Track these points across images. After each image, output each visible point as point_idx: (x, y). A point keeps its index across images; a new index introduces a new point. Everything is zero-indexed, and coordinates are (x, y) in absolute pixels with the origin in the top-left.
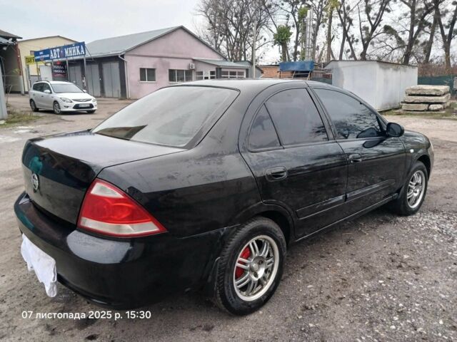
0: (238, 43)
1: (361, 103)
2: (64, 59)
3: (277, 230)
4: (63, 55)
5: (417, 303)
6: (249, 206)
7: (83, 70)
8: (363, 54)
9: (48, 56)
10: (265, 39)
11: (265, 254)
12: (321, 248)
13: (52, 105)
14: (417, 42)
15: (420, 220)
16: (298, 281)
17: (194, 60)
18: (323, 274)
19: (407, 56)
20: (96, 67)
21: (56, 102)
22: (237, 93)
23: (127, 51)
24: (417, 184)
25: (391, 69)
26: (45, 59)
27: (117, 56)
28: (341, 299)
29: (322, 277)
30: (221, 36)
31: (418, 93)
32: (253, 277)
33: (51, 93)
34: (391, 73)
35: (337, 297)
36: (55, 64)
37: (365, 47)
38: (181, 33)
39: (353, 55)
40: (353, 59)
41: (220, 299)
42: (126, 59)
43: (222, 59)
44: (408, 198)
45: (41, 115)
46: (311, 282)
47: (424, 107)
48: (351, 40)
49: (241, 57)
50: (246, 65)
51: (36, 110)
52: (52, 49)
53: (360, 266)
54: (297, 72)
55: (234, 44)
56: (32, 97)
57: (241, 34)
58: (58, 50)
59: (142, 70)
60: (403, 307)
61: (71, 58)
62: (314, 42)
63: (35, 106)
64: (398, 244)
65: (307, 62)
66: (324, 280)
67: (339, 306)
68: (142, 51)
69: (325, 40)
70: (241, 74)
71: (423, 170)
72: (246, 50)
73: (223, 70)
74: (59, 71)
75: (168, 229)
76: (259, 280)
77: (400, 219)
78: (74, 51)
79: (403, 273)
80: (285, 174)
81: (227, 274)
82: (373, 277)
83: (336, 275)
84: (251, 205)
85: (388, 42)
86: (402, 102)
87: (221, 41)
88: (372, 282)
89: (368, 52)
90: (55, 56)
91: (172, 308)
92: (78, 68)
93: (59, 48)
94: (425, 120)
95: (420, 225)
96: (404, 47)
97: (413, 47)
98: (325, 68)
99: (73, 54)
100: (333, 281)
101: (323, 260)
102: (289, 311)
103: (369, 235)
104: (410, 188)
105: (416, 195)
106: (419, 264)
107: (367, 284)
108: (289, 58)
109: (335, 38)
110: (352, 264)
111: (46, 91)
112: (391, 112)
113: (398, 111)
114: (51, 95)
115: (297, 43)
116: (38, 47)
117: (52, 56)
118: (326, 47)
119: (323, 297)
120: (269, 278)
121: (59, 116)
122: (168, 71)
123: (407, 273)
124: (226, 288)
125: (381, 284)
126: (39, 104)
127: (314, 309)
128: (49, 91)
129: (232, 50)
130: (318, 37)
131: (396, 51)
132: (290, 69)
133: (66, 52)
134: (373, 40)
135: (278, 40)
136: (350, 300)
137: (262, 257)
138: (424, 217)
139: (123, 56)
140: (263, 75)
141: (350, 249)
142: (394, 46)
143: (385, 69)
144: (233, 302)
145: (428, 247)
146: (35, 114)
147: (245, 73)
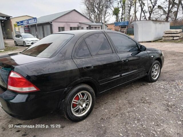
0: (98, 15)
1: (129, 38)
2: (29, 25)
3: (90, 89)
4: (28, 23)
5: (146, 116)
6: (76, 80)
7: (36, 29)
8: (150, 18)
9: (22, 23)
10: (109, 13)
11: (85, 98)
12: (114, 96)
13: (23, 43)
14: (172, 12)
15: (157, 84)
16: (102, 108)
17: (80, 23)
18: (112, 106)
19: (167, 18)
20: (41, 27)
21: (24, 42)
22: (73, 36)
23: (53, 21)
24: (156, 70)
25: (158, 23)
26: (22, 25)
27: (49, 23)
28: (117, 115)
29: (112, 107)
30: (92, 12)
31: (169, 32)
32: (80, 107)
33: (22, 38)
34: (158, 25)
35: (116, 114)
36: (25, 27)
37: (150, 14)
38: (74, 12)
39: (145, 18)
40: (145, 20)
41: (66, 116)
42: (53, 23)
43: (91, 22)
44: (152, 75)
45: (18, 47)
46: (107, 109)
47: (171, 38)
48: (144, 12)
49: (100, 21)
50: (101, 24)
51: (17, 45)
52: (24, 21)
53: (128, 103)
54: (122, 26)
55: (97, 16)
56: (15, 40)
57: (99, 12)
58: (26, 21)
59: (59, 28)
60: (140, 118)
61: (31, 24)
62: (129, 13)
63: (16, 44)
64: (146, 93)
65: (126, 22)
66: (112, 108)
67: (115, 118)
68: (59, 20)
69: (134, 12)
70: (99, 28)
71: (158, 64)
72: (102, 18)
73: (91, 26)
74: (27, 29)
75: (40, 89)
76: (83, 108)
77: (149, 84)
78: (32, 21)
79: (144, 105)
80: (92, 67)
81: (68, 106)
82: (132, 107)
83: (117, 106)
84: (77, 79)
85: (160, 12)
86: (163, 37)
87: (92, 15)
88: (131, 108)
89: (151, 17)
90: (25, 23)
91: (51, 120)
92: (34, 28)
93: (27, 20)
94: (171, 44)
95: (157, 86)
96: (166, 14)
97: (170, 14)
98: (131, 24)
99: (32, 22)
100: (116, 108)
101: (114, 100)
102: (95, 120)
103: (135, 91)
104: (153, 71)
105: (156, 74)
106: (152, 101)
107: (129, 109)
108: (119, 20)
109: (138, 11)
110: (125, 102)
111: (20, 37)
112: (158, 41)
113: (161, 40)
114: (22, 39)
115: (122, 14)
116: (19, 20)
117: (24, 23)
118: (134, 15)
119: (110, 115)
120: (88, 108)
121: (25, 47)
122: (70, 28)
123: (146, 105)
124: (68, 111)
125: (134, 109)
126: (18, 43)
127: (105, 119)
128: (21, 37)
129: (96, 18)
130: (131, 11)
131: (163, 16)
132: (119, 25)
133: (29, 22)
134: (153, 11)
135: (114, 13)
136: (120, 116)
137: (84, 99)
138: (159, 83)
139: (51, 22)
140: (108, 28)
141: (126, 96)
142: (162, 14)
143: (155, 23)
144: (71, 117)
145: (157, 94)
146: (16, 47)
147: (100, 27)
